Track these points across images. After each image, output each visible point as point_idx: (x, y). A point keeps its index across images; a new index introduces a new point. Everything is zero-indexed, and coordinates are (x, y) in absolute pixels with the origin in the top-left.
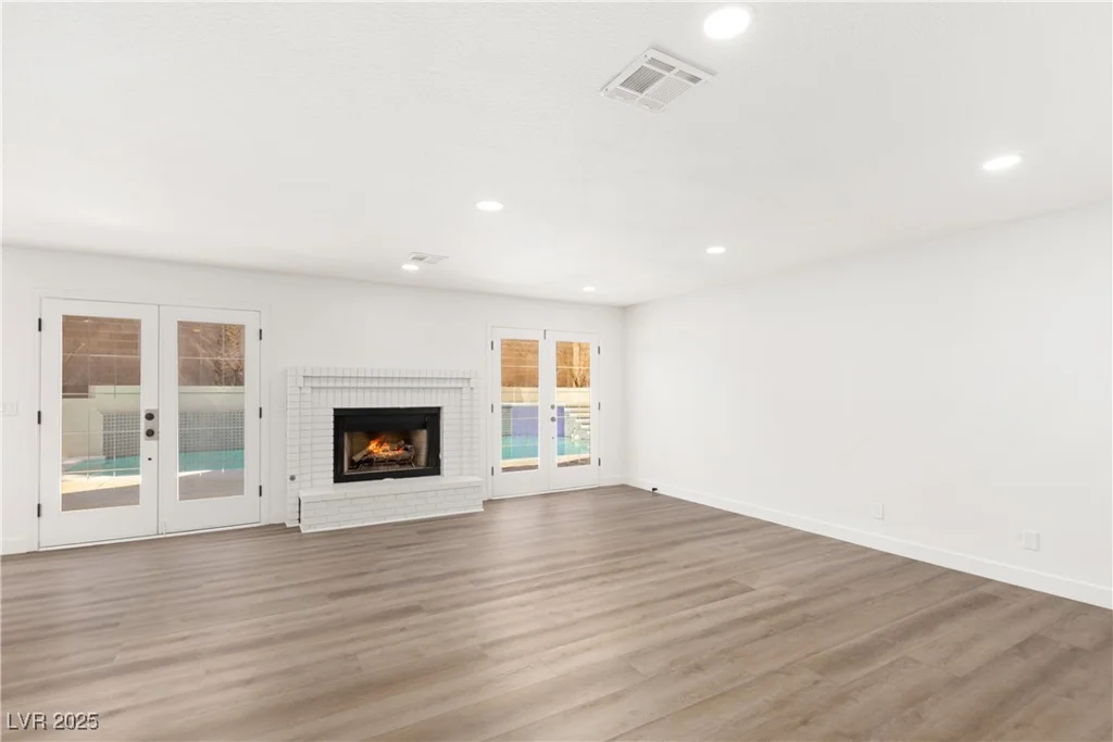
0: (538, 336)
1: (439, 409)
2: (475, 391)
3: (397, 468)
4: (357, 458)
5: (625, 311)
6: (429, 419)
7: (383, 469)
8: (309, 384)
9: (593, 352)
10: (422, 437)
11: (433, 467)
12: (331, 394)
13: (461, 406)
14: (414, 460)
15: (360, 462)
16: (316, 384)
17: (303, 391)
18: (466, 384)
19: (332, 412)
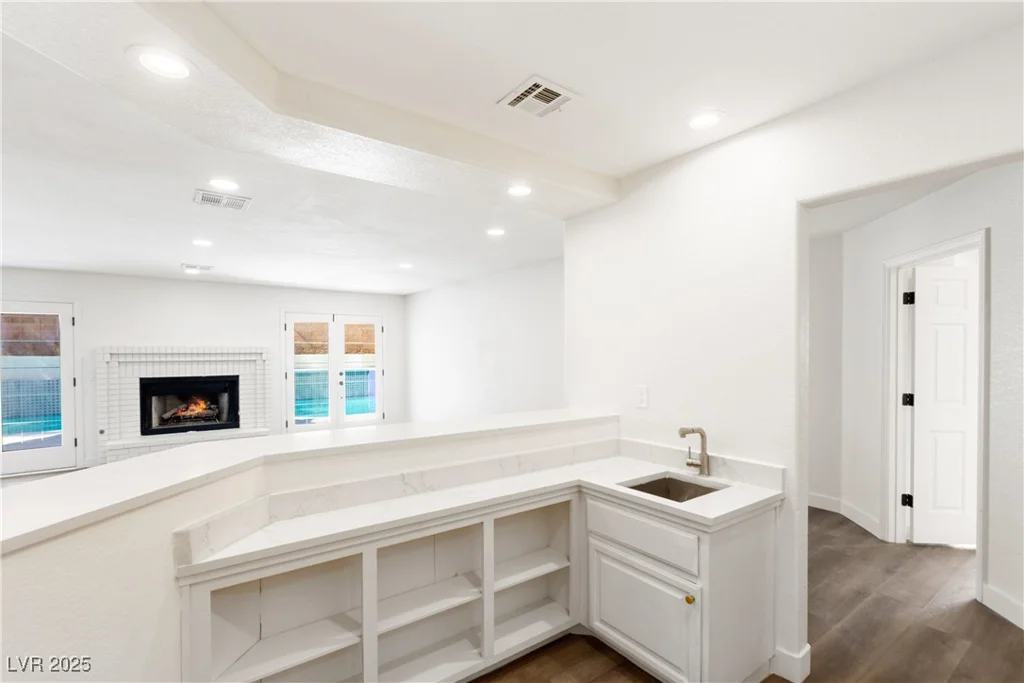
0: (327, 319)
1: (237, 377)
2: (267, 363)
3: (203, 423)
4: (167, 416)
5: (404, 298)
6: (230, 384)
7: (189, 424)
8: (115, 359)
9: (378, 331)
10: (225, 399)
11: (233, 421)
12: (136, 367)
13: (256, 374)
14: (218, 417)
15: (169, 419)
16: (122, 359)
17: (110, 364)
18: (259, 357)
19: (138, 381)
